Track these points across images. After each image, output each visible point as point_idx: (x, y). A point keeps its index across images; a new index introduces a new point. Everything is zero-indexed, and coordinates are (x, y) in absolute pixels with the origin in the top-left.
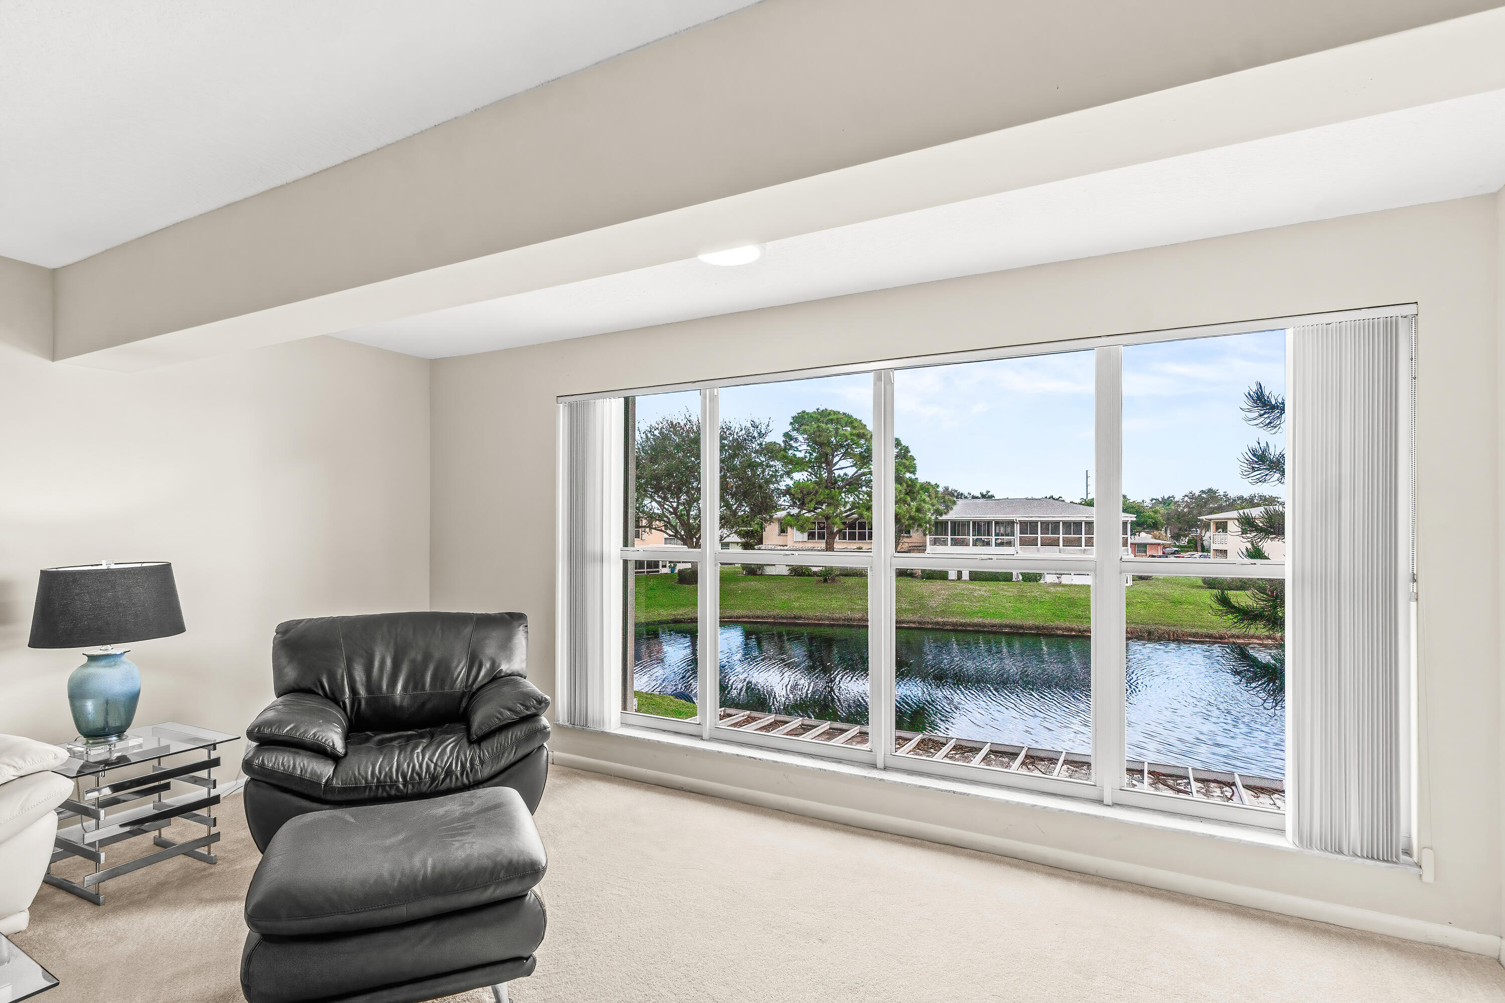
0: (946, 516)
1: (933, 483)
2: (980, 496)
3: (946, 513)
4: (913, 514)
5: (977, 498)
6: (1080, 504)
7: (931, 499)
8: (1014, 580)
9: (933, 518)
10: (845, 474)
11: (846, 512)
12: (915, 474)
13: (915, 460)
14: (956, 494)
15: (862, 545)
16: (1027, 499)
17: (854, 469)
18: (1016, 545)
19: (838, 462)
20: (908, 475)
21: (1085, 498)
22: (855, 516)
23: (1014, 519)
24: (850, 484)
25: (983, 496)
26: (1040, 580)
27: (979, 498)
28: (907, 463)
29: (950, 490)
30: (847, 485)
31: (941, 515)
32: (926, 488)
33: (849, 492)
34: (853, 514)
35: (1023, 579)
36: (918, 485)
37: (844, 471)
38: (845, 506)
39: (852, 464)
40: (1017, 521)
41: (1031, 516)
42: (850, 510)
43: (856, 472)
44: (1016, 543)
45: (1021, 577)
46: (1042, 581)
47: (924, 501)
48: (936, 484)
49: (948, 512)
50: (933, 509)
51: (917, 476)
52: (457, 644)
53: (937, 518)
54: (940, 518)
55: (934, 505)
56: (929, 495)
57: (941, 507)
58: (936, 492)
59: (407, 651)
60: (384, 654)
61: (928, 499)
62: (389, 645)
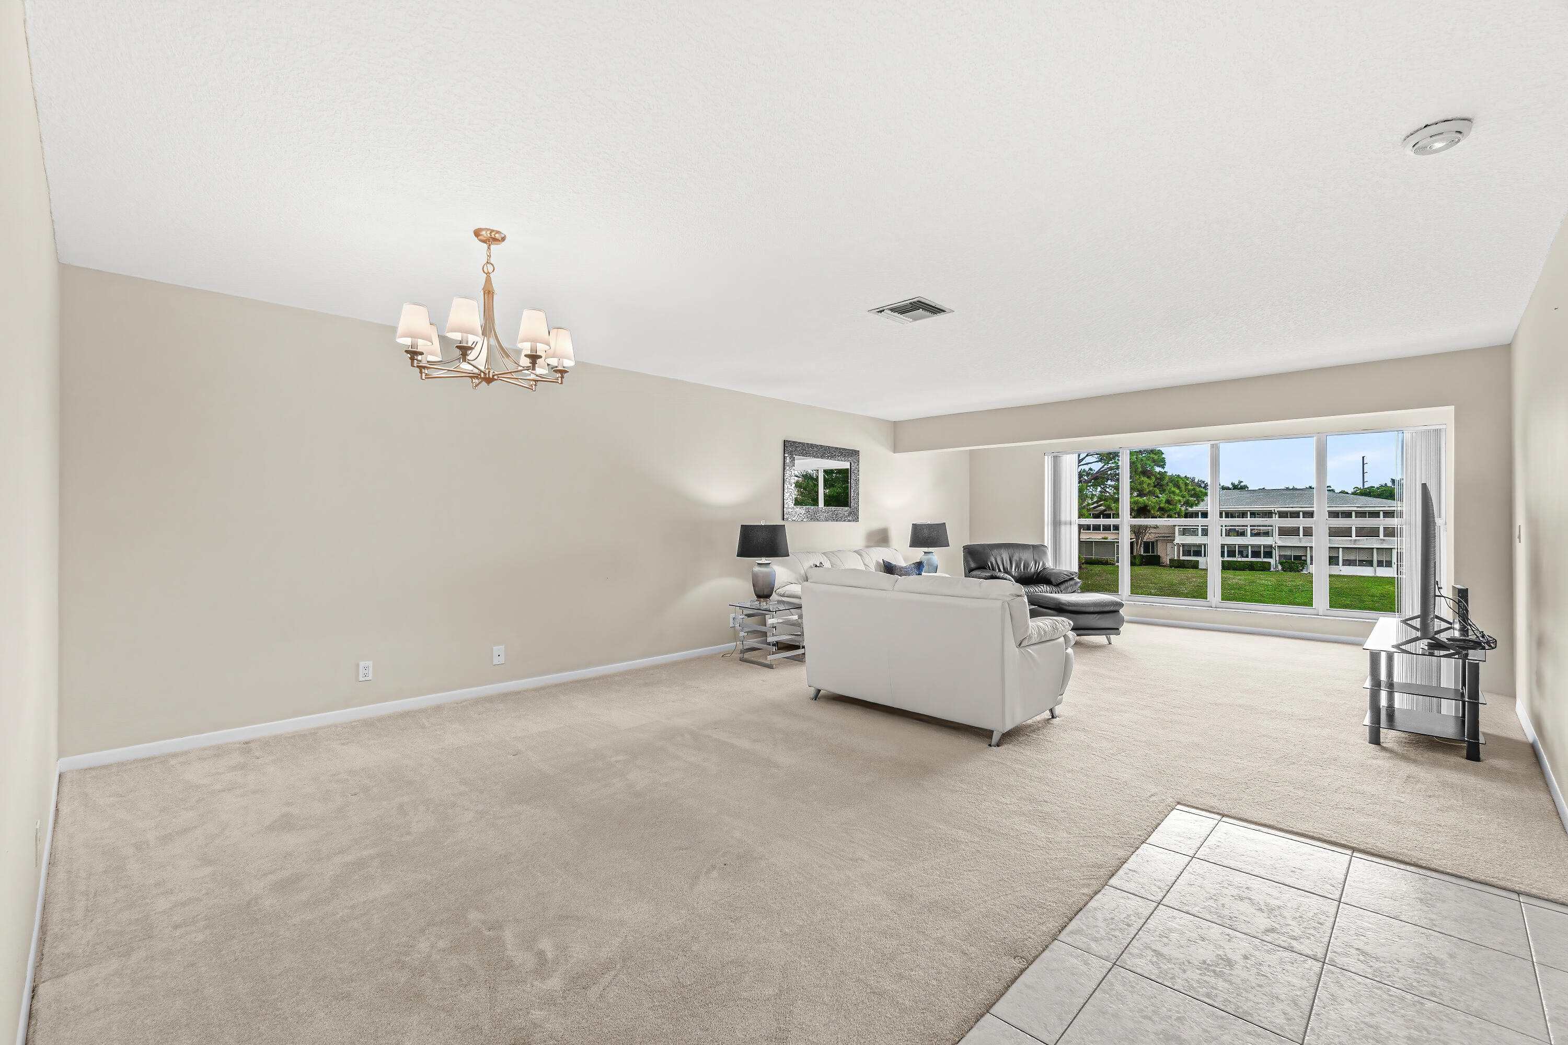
0: (1197, 508)
1: (1183, 475)
2: (1231, 486)
3: (1196, 505)
4: (1162, 505)
5: (1228, 488)
6: (1353, 494)
7: (1181, 491)
8: (1272, 569)
9: (1183, 509)
10: (1090, 469)
11: (1093, 504)
12: (1163, 468)
13: (1163, 454)
14: (1203, 485)
15: (1107, 536)
16: (1287, 489)
17: (1100, 465)
18: (1274, 536)
19: (1085, 458)
20: (1158, 469)
21: (1361, 486)
22: (1102, 508)
23: (1273, 509)
24: (1096, 478)
25: (1235, 487)
26: (1302, 570)
27: (1230, 489)
28: (1156, 457)
29: (1196, 481)
30: (1094, 479)
31: (1191, 507)
32: (1176, 481)
33: (1095, 486)
34: (1100, 505)
35: (1283, 569)
36: (1167, 479)
37: (1090, 466)
38: (1092, 499)
39: (1097, 460)
40: (1276, 512)
41: (1291, 506)
42: (1097, 502)
43: (1103, 467)
44: (1274, 533)
45: (1280, 567)
46: (1304, 572)
47: (1174, 492)
48: (1186, 477)
49: (1198, 503)
50: (1183, 501)
51: (1165, 470)
52: (1026, 556)
53: (1187, 509)
54: (1190, 509)
55: (1184, 497)
56: (1179, 488)
57: (1191, 499)
58: (1186, 484)
59: (1012, 557)
60: (1006, 557)
61: (1177, 491)
62: (1007, 554)
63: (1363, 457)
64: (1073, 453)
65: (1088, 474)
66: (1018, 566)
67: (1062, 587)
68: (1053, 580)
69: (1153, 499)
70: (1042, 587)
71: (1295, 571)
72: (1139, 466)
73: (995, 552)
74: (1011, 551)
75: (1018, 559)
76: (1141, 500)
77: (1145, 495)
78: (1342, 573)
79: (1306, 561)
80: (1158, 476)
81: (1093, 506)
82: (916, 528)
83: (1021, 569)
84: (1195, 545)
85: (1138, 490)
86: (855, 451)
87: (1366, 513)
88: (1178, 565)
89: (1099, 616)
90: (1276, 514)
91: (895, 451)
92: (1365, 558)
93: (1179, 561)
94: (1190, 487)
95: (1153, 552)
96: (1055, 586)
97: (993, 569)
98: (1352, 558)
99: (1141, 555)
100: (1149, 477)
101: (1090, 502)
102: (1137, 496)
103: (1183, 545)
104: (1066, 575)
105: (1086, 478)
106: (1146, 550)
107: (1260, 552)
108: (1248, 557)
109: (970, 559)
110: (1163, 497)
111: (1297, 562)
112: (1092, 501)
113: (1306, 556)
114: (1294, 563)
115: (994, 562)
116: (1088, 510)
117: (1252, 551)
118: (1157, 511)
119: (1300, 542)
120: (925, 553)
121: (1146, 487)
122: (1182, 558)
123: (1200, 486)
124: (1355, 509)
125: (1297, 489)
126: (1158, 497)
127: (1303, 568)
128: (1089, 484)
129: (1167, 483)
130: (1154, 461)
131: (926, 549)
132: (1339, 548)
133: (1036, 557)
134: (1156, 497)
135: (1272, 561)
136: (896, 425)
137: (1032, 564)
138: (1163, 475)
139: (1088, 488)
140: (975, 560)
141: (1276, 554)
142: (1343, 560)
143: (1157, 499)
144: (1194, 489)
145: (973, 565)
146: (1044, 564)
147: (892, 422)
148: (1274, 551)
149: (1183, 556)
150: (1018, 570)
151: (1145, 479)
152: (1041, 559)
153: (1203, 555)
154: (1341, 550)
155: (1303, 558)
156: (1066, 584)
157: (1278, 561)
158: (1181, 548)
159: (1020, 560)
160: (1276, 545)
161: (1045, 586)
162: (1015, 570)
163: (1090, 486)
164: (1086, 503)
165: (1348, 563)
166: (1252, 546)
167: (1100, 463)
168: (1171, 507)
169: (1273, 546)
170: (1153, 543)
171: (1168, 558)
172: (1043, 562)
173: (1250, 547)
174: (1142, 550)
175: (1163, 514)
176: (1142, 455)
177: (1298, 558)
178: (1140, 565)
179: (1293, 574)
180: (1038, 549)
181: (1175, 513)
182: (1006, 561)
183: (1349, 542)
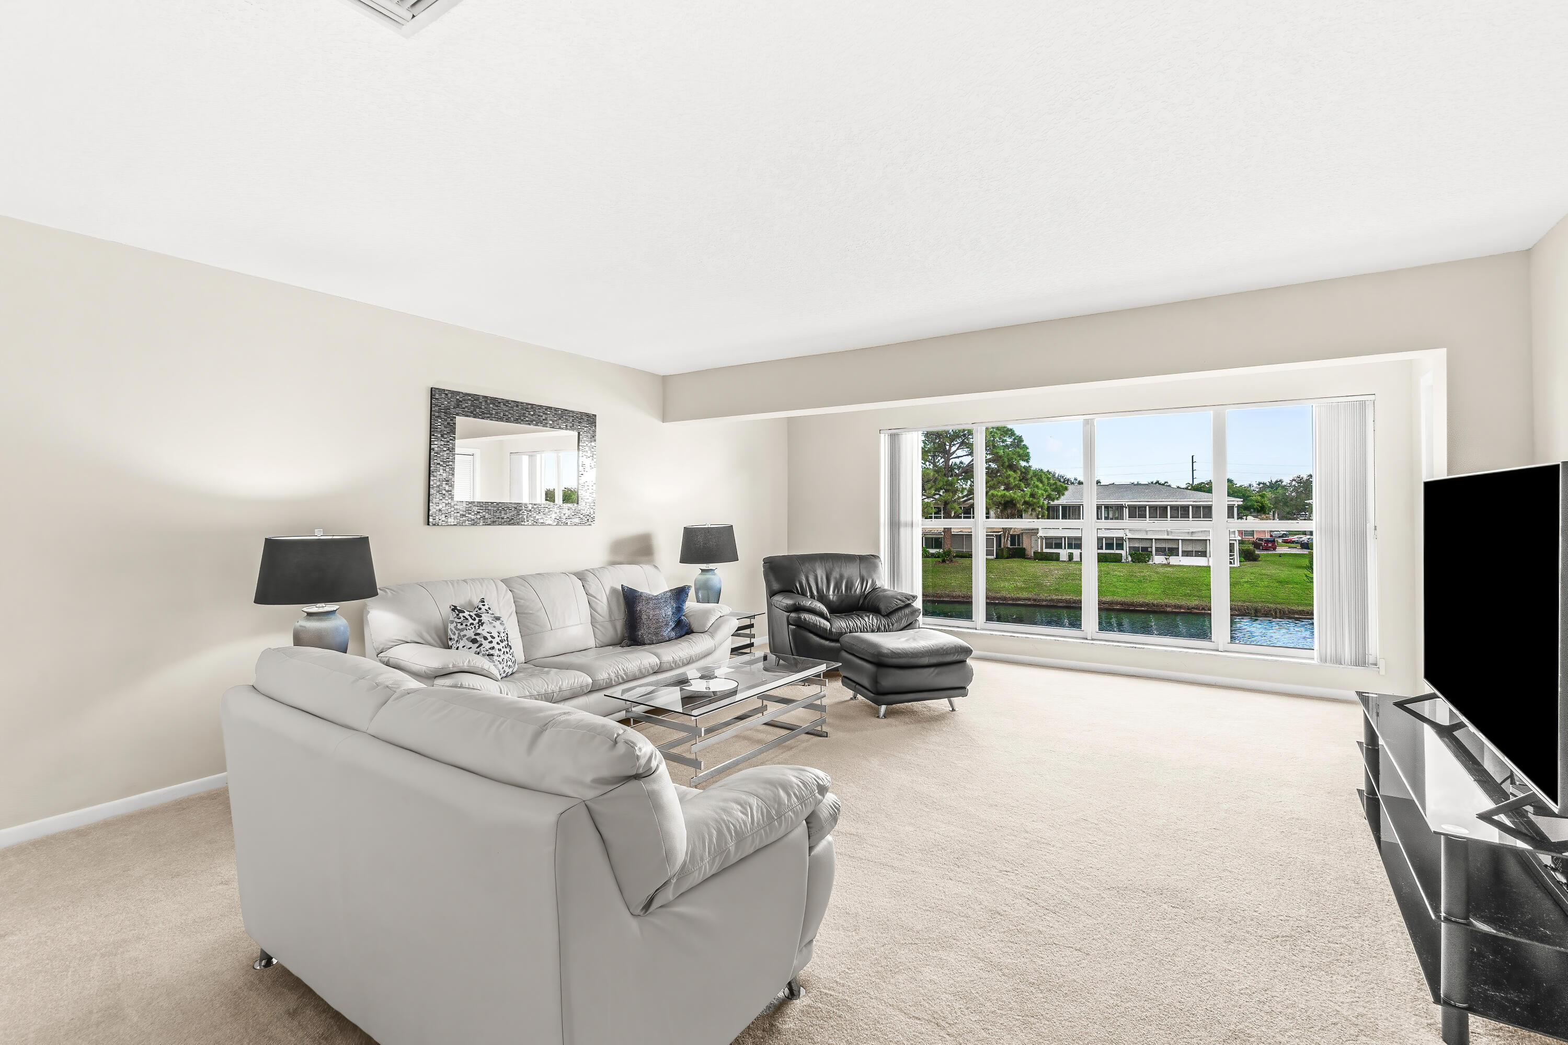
0: (1058, 501)
1: (1045, 470)
3: (1057, 499)
4: (1027, 499)
6: (1187, 489)
7: (1044, 485)
8: (1123, 561)
9: (1046, 502)
10: (961, 463)
11: (963, 497)
12: (1028, 462)
13: (1028, 448)
14: (1062, 480)
16: (1134, 484)
19: (955, 451)
20: (1023, 464)
21: (1191, 481)
23: (1124, 503)
26: (1148, 561)
28: (1021, 452)
29: (1057, 475)
30: (964, 472)
31: (1053, 500)
32: (1040, 475)
33: (965, 479)
35: (1132, 561)
36: (1031, 473)
37: (960, 459)
38: (962, 492)
40: (1126, 506)
41: (1138, 500)
42: (966, 496)
45: (1130, 559)
46: (1150, 562)
47: (1037, 486)
49: (1059, 497)
50: (1045, 494)
51: (1030, 464)
52: (852, 571)
53: (1049, 503)
54: (1052, 503)
55: (1046, 491)
56: (1042, 482)
57: (1053, 493)
58: (1049, 479)
59: (831, 574)
60: (821, 573)
61: (1041, 485)
62: (824, 569)
63: (1193, 456)
64: (915, 429)
65: (959, 468)
66: (838, 586)
67: (894, 618)
68: (882, 607)
69: (1020, 493)
70: (866, 619)
71: (1143, 562)
72: (1006, 460)
73: (808, 566)
74: (829, 565)
75: (838, 576)
76: (1007, 493)
77: (1012, 489)
78: (1181, 564)
79: (1151, 552)
80: (1023, 470)
81: (963, 499)
82: (690, 534)
83: (842, 591)
84: (1056, 538)
85: (1005, 484)
86: (587, 415)
87: (1200, 507)
88: (1041, 557)
89: (937, 670)
90: (1126, 508)
91: (664, 419)
92: (1200, 549)
93: (1042, 553)
94: (1052, 481)
95: (1019, 545)
96: (884, 616)
97: (803, 594)
98: (1190, 549)
99: (1008, 548)
100: (1015, 471)
101: (960, 495)
102: (1004, 490)
103: (1046, 538)
104: (900, 600)
105: (957, 472)
106: (1013, 543)
107: (1113, 543)
108: (1102, 549)
109: (772, 578)
110: (1028, 490)
111: (1143, 553)
112: (962, 494)
113: (1152, 547)
114: (1141, 554)
115: (804, 582)
116: (959, 504)
117: (1106, 543)
118: (1022, 505)
119: (1147, 534)
120: (703, 570)
121: (1012, 481)
122: (1045, 550)
123: (1060, 481)
124: (1192, 503)
125: (1140, 484)
126: (1023, 491)
127: (1150, 559)
128: (960, 477)
129: (1032, 477)
130: (1019, 456)
131: (704, 566)
132: (1179, 539)
133: (864, 573)
134: (1021, 491)
135: (1123, 552)
136: (665, 380)
137: (857, 583)
138: (1027, 469)
139: (959, 481)
140: (778, 579)
141: (1126, 545)
142: (1183, 552)
143: (1022, 492)
144: (1056, 483)
145: (776, 586)
146: (873, 583)
147: (660, 376)
148: (1125, 543)
149: (1046, 548)
150: (838, 591)
151: (1011, 473)
152: (870, 576)
153: (1063, 548)
154: (1180, 541)
155: (1149, 550)
156: (900, 614)
157: (1128, 553)
158: (1044, 540)
159: (842, 577)
160: (1127, 537)
161: (871, 616)
162: (834, 592)
163: (961, 479)
164: (957, 497)
165: (1187, 554)
166: (1106, 538)
167: (970, 456)
168: (1035, 500)
169: (1124, 538)
170: (1019, 536)
171: (1033, 551)
172: (873, 581)
173: (1104, 539)
174: (1009, 542)
175: (1028, 508)
176: (1008, 449)
177: (1145, 549)
178: (1007, 558)
179: (1140, 564)
180: (868, 561)
181: (1039, 507)
182: (822, 579)
183: (1187, 535)
